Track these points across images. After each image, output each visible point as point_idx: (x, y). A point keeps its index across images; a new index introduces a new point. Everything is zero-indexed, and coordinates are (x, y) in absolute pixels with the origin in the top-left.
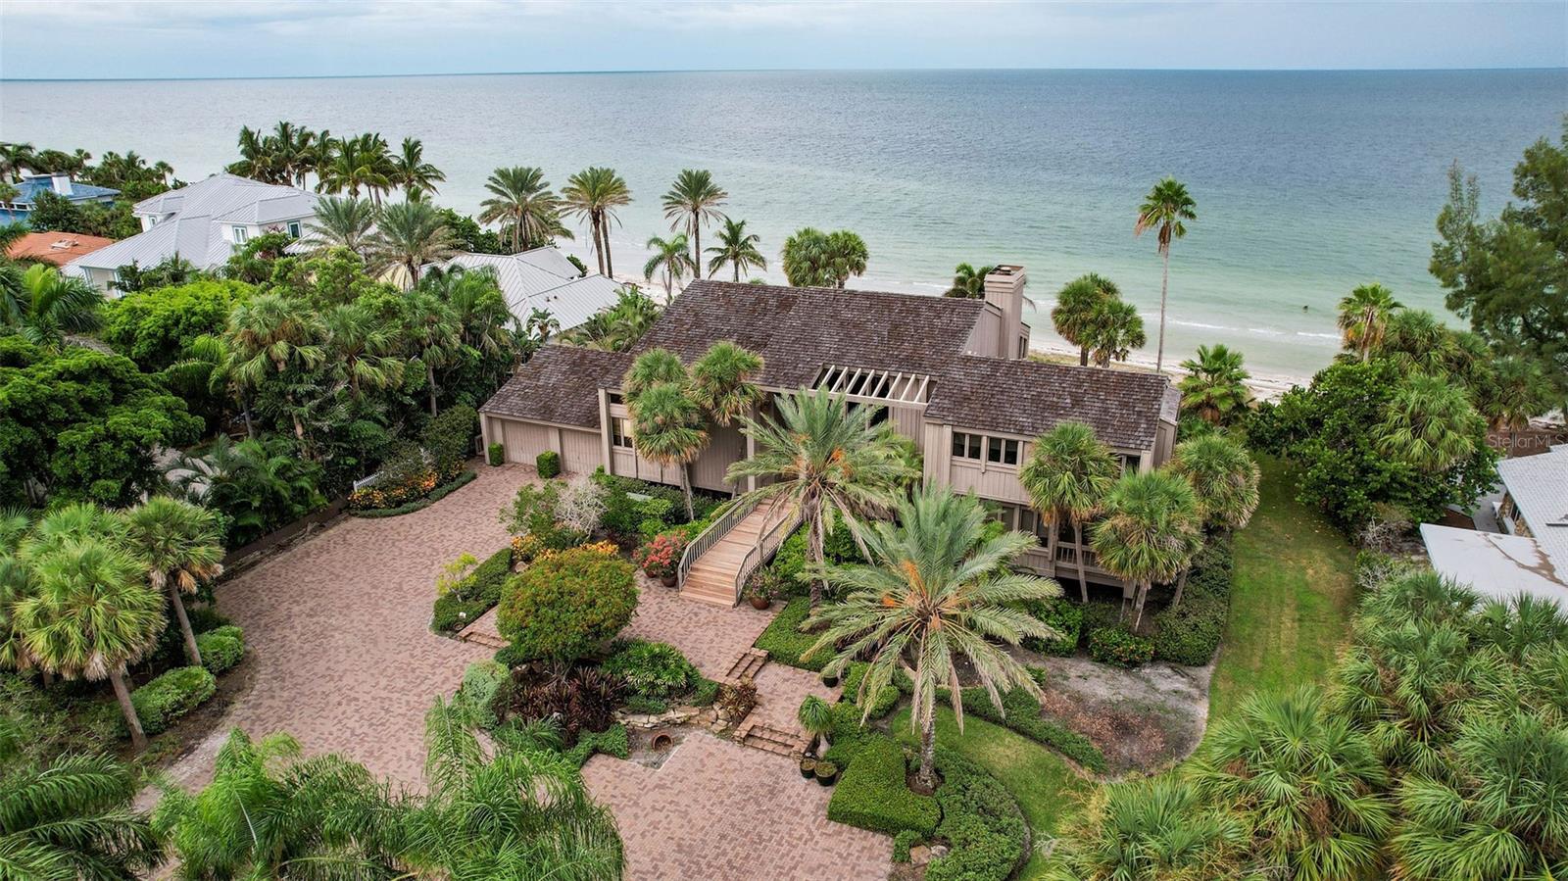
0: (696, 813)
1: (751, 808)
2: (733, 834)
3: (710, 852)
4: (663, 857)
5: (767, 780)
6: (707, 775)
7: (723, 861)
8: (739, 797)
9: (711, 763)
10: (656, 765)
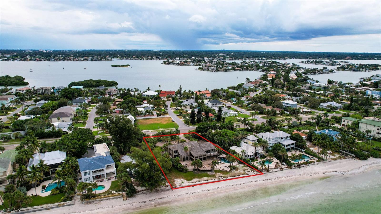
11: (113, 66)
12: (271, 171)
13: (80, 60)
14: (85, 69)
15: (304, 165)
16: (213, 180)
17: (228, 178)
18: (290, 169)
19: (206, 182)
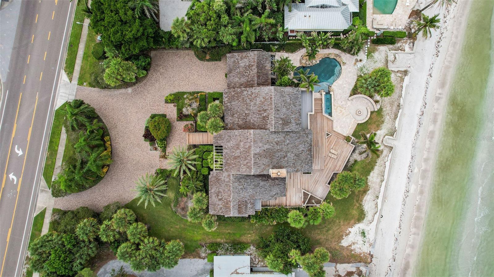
0: (144, 160)
1: (148, 166)
2: (143, 166)
3: (139, 165)
4: (136, 160)
5: (154, 166)
6: (152, 158)
7: (139, 167)
8: (149, 164)
9: (154, 157)
10: (151, 150)
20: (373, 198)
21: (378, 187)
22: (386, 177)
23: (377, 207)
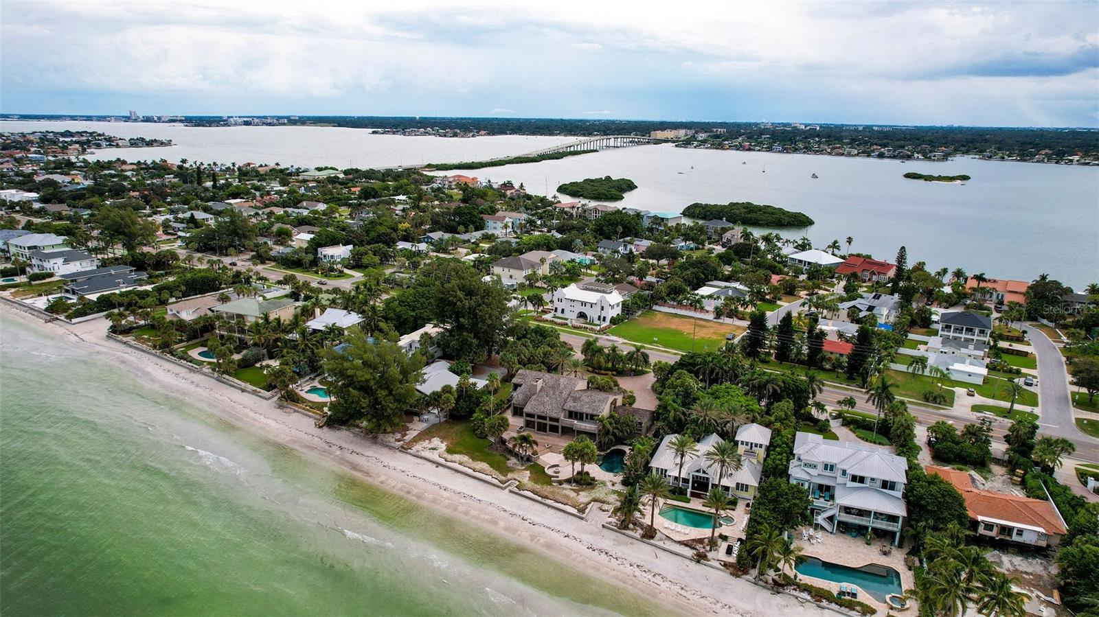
11: (908, 176)
12: (660, 544)
13: (849, 155)
14: (814, 176)
15: (805, 595)
16: (488, 478)
17: (522, 492)
18: (731, 574)
19: (470, 471)
20: (462, 461)
21: (471, 466)
22: (477, 474)
23: (452, 462)
